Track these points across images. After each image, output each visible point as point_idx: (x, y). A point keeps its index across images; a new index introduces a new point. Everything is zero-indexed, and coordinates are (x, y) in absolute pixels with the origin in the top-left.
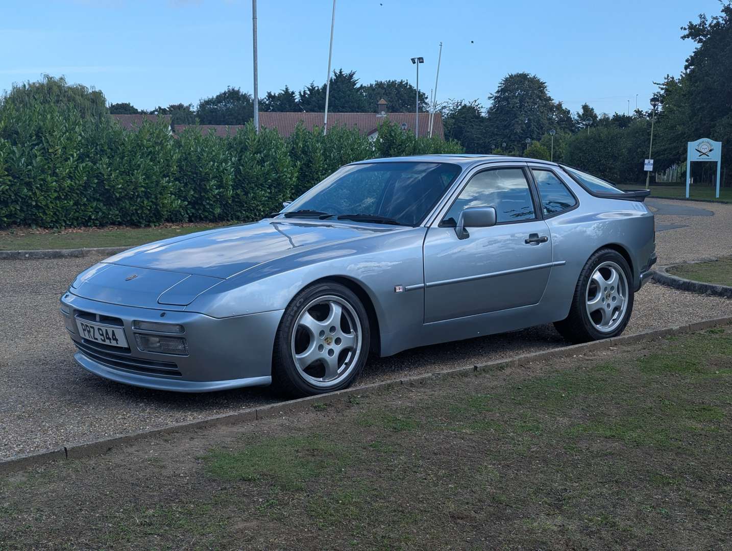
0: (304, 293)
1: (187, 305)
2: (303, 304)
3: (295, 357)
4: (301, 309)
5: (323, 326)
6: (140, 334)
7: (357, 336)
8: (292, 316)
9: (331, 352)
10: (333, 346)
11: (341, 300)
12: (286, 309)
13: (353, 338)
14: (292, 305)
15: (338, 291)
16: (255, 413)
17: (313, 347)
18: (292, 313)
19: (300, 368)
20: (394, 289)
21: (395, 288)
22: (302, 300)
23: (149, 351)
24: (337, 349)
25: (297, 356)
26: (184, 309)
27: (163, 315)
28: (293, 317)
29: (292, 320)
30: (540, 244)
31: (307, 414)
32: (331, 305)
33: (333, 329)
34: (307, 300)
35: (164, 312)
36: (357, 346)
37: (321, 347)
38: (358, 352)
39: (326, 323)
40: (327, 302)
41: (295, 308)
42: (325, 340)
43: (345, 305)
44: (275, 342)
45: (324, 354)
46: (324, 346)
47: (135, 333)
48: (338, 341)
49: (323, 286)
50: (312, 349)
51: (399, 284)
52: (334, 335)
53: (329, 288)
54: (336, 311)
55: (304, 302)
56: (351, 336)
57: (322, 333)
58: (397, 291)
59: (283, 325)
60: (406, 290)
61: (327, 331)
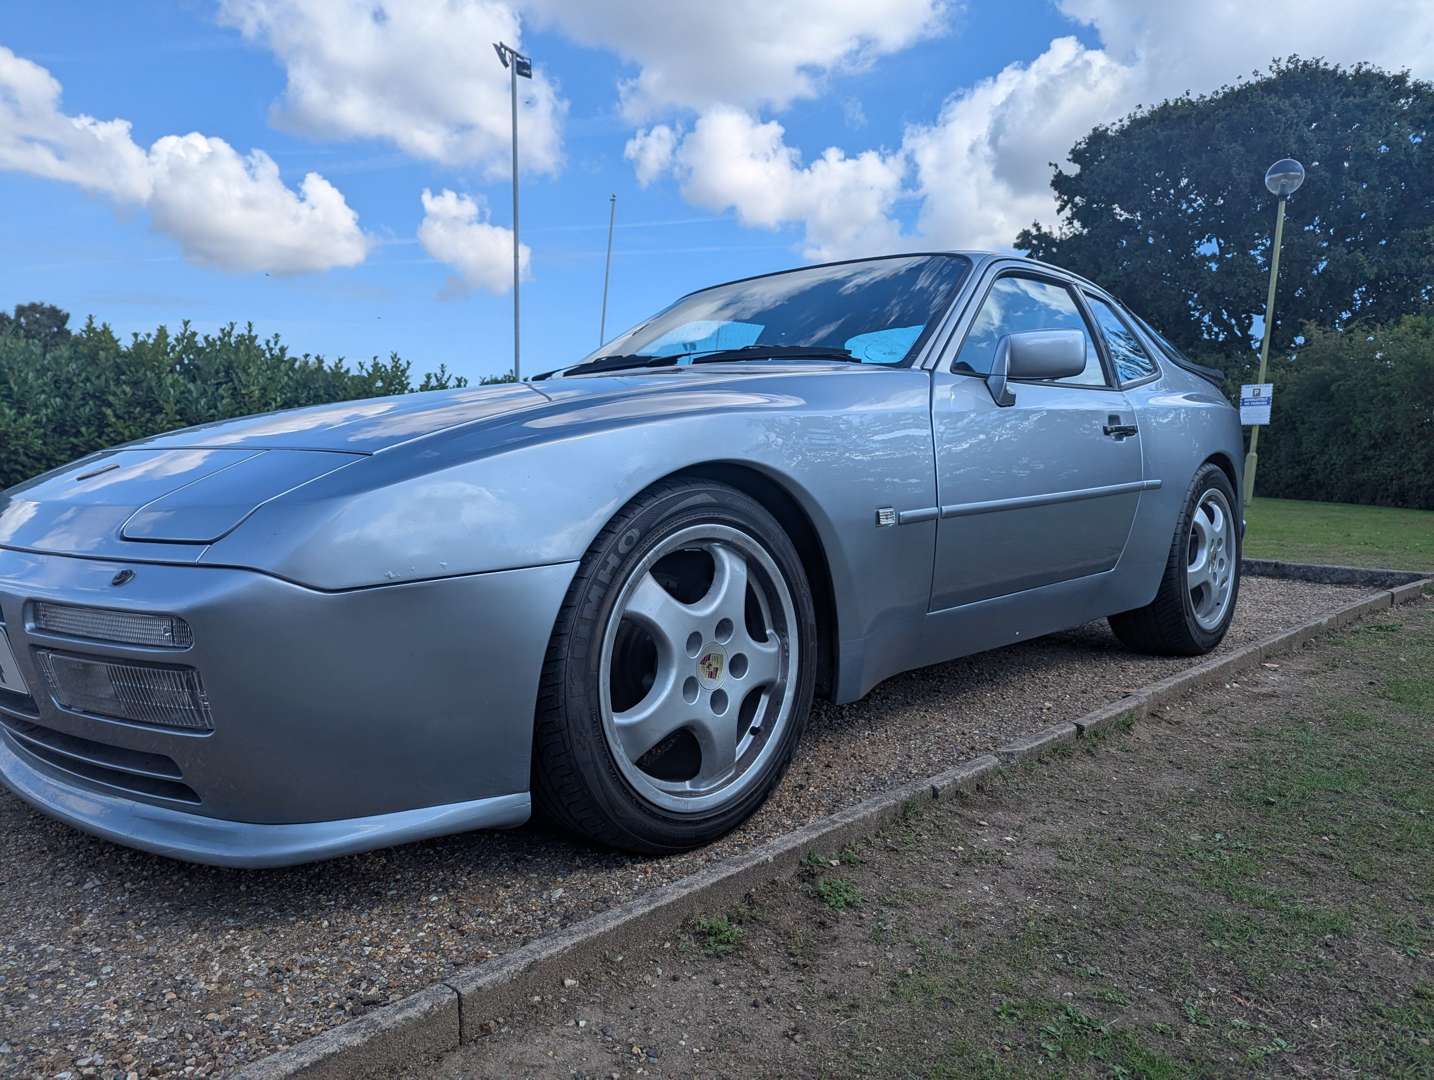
0: (639, 512)
1: (210, 543)
2: (638, 547)
3: (610, 721)
4: (631, 564)
5: (697, 618)
6: (53, 650)
7: (784, 649)
8: (601, 584)
9: (718, 699)
10: (725, 681)
11: (748, 542)
12: (585, 561)
13: (775, 653)
14: (604, 549)
15: (737, 512)
16: (455, 1014)
17: (667, 687)
18: (604, 576)
19: (624, 756)
20: (874, 517)
21: (878, 514)
22: (635, 533)
23: (85, 712)
24: (736, 688)
25: (620, 719)
26: (201, 555)
27: (120, 580)
28: (607, 587)
29: (602, 600)
30: (1125, 439)
31: (675, 979)
32: (717, 555)
33: (724, 627)
34: (648, 534)
35: (123, 567)
36: (785, 676)
37: (690, 686)
38: (789, 695)
39: (706, 609)
40: (705, 546)
41: (613, 561)
42: (703, 663)
43: (756, 554)
44: (543, 676)
45: (699, 707)
46: (700, 680)
47: (35, 647)
48: (738, 664)
49: (699, 492)
50: (665, 693)
51: (884, 502)
52: (729, 647)
53: (714, 500)
54: (732, 572)
55: (640, 539)
56: (771, 648)
57: (694, 640)
58: (883, 522)
59: (573, 615)
60: (903, 523)
61: (709, 636)
